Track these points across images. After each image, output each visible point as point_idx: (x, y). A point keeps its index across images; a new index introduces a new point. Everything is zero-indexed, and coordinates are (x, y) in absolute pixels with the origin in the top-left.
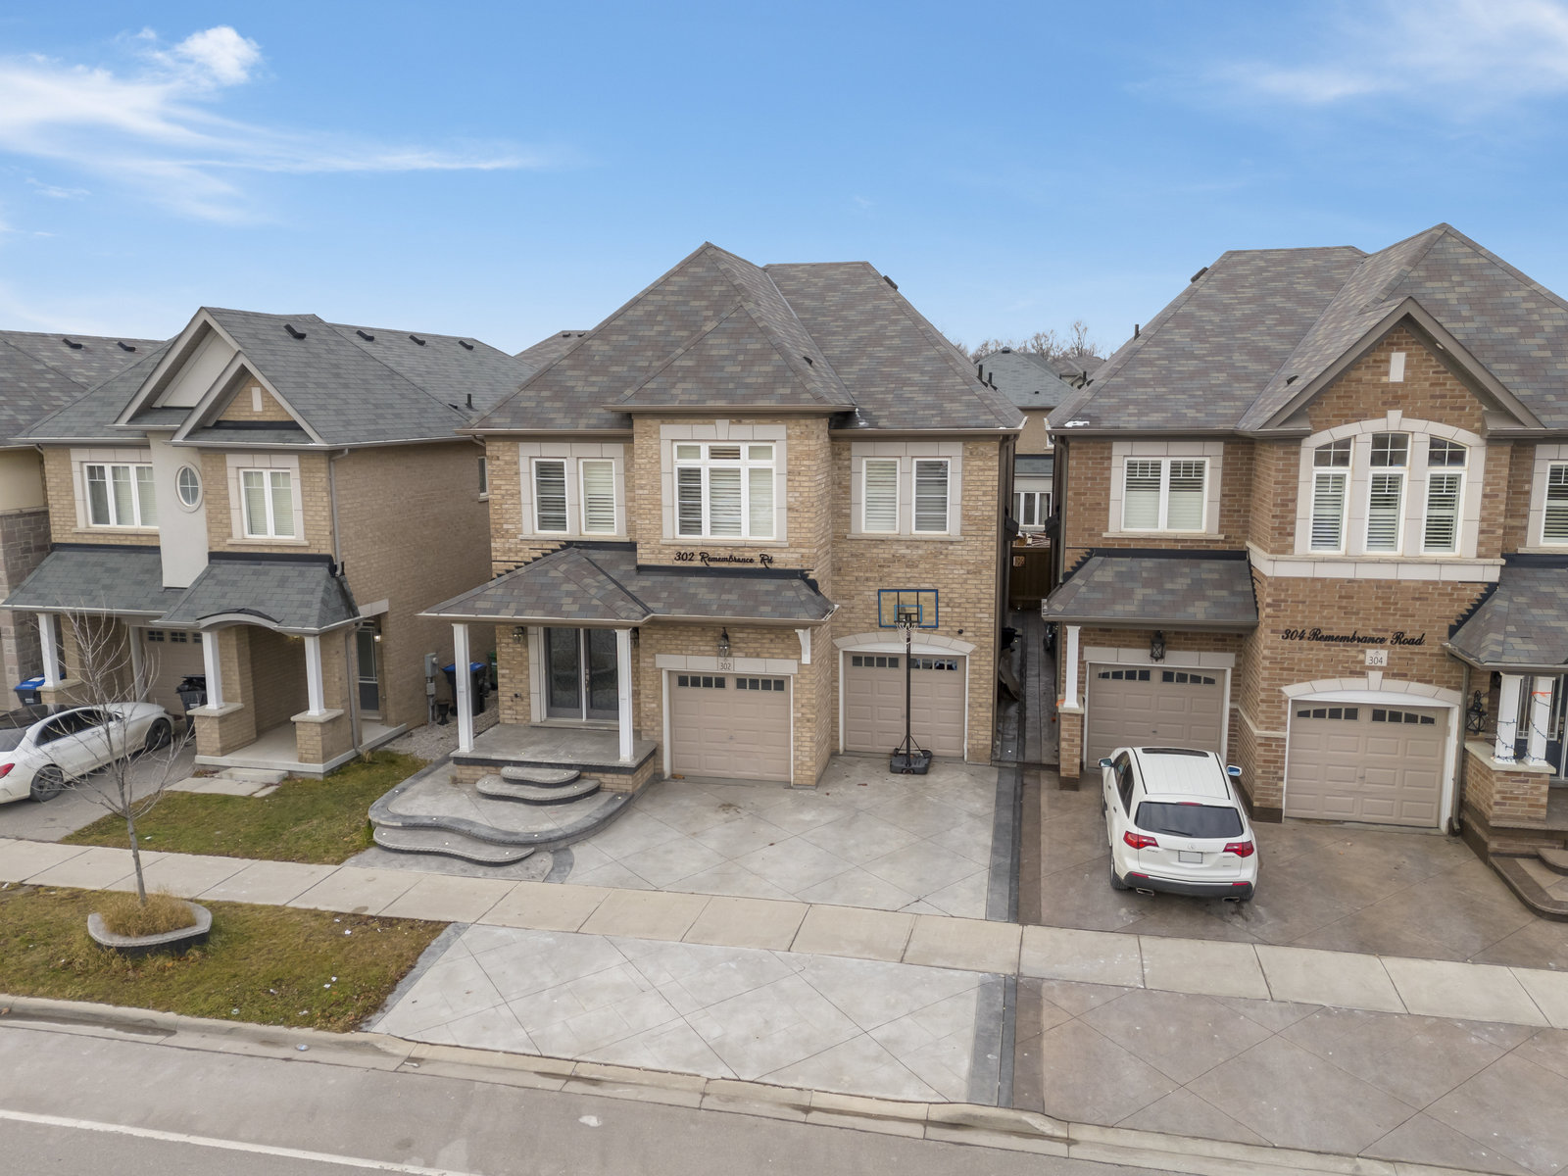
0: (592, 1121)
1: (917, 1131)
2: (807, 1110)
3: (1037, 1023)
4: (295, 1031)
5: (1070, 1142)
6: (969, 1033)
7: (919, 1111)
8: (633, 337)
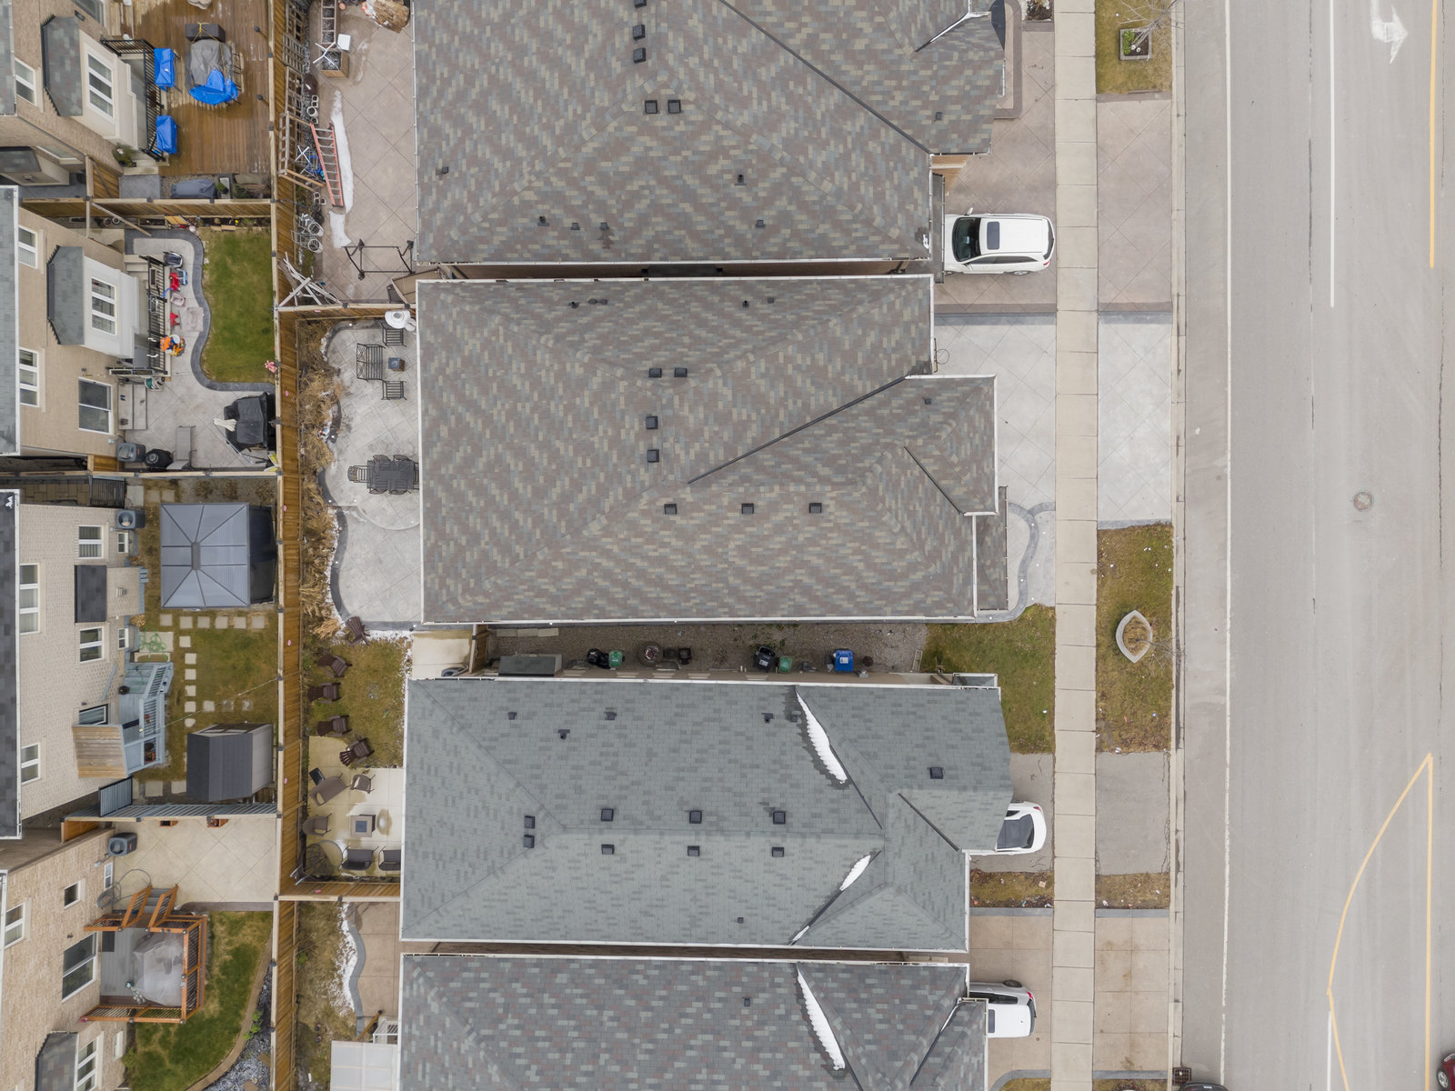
0: (1198, 431)
1: (1182, 339)
2: (1179, 371)
3: (1127, 304)
4: (1174, 544)
5: (1178, 295)
6: (1137, 326)
7: (1175, 338)
8: (923, 523)
